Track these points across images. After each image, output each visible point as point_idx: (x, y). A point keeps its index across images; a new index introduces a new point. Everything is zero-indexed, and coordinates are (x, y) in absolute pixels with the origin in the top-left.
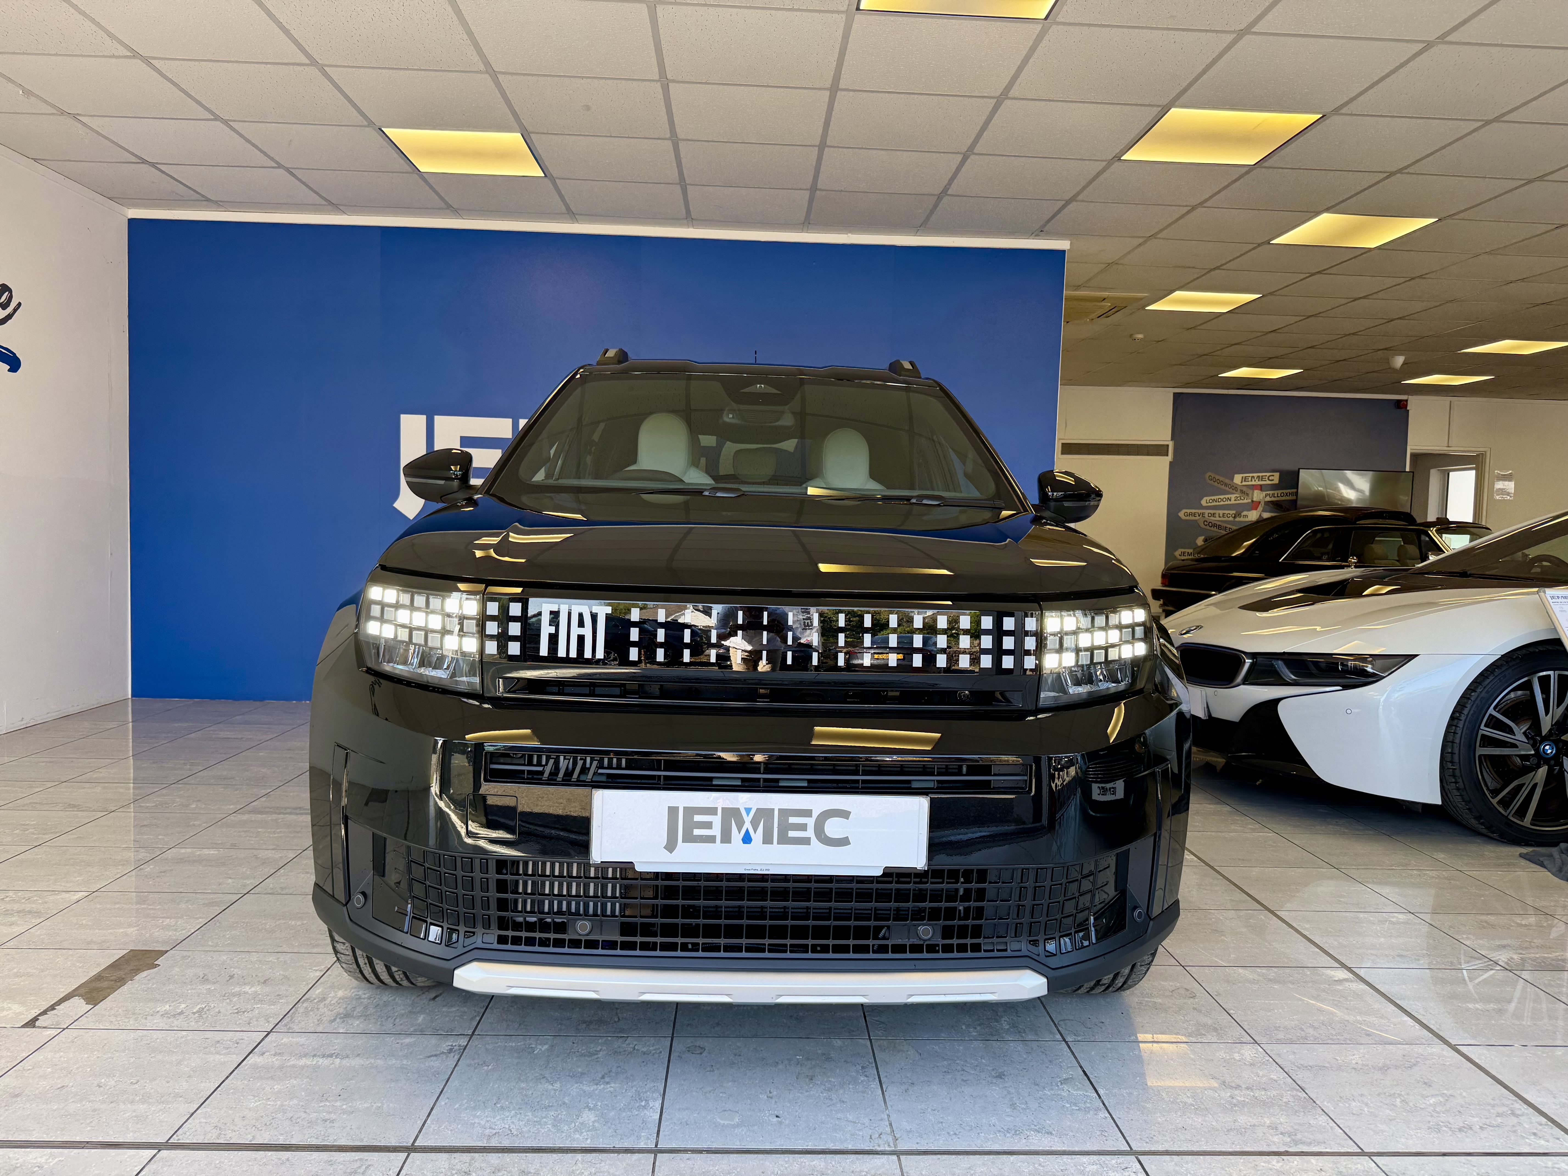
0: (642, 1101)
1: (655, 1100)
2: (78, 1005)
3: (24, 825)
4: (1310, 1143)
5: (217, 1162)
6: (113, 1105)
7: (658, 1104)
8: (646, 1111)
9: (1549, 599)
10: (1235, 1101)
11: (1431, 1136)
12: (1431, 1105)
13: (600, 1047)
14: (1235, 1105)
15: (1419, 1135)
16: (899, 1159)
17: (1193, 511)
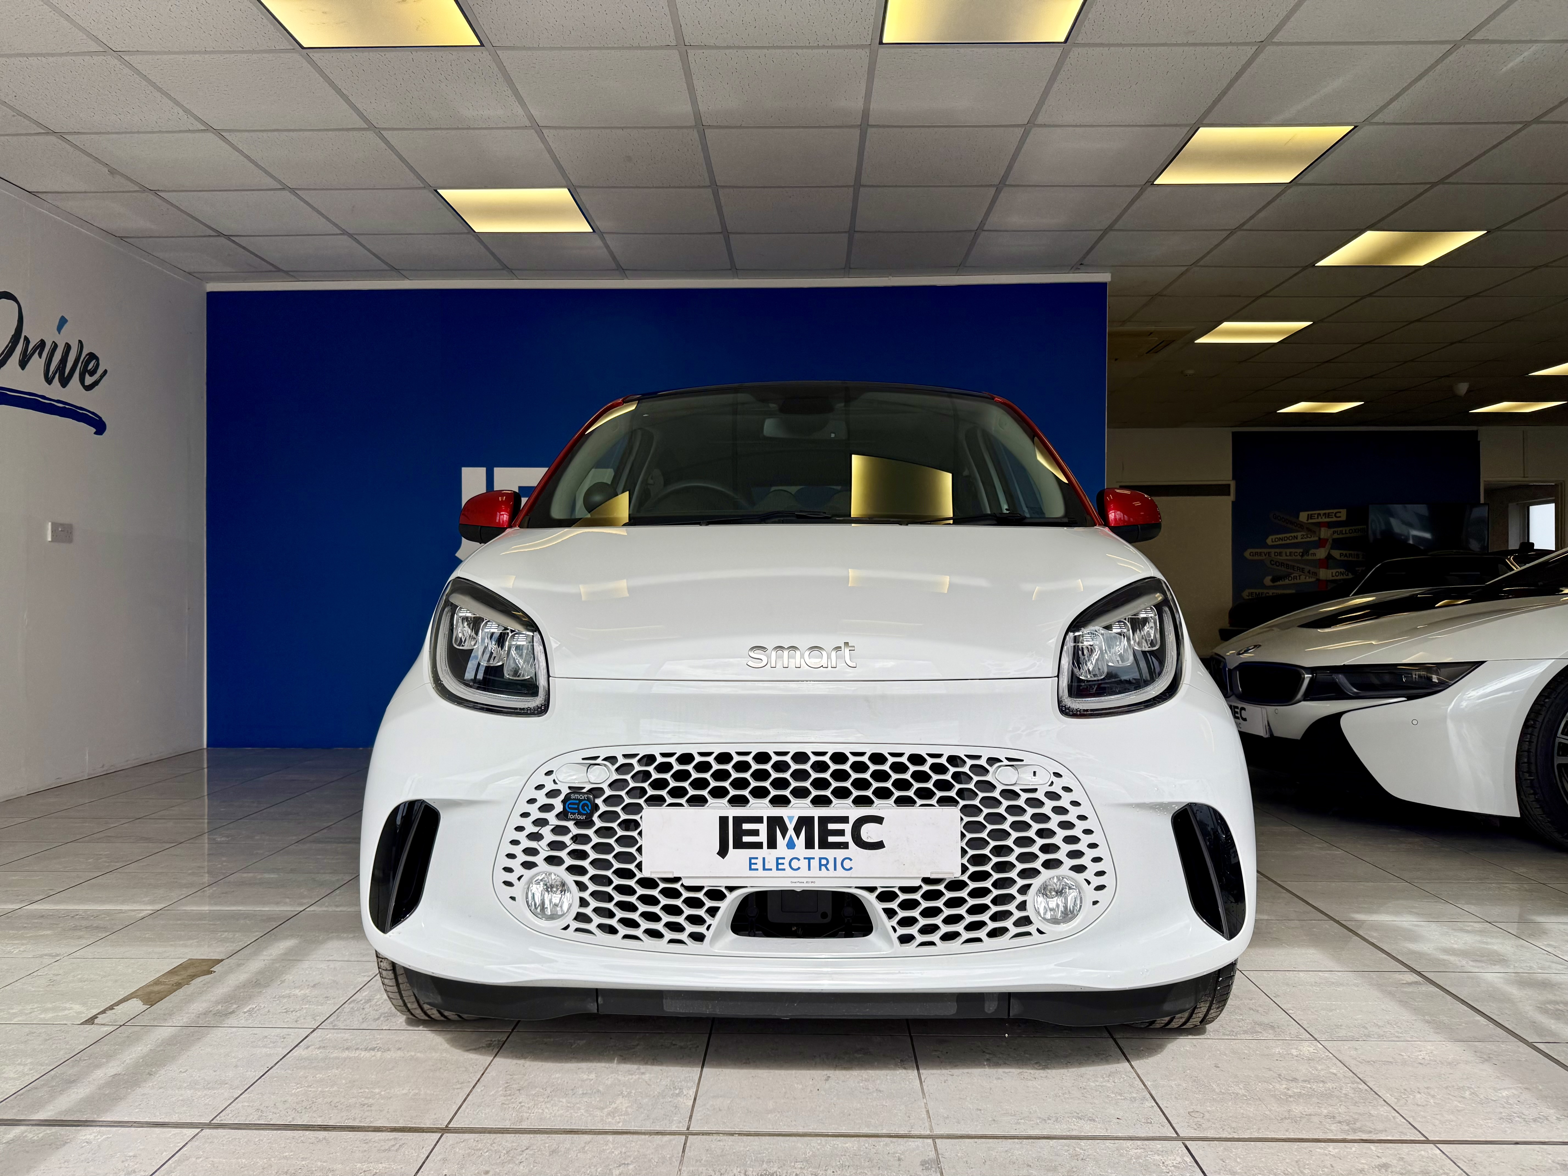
0: (676, 1089)
1: (689, 1088)
2: (136, 1005)
3: (97, 855)
4: (1370, 1132)
5: (257, 1140)
6: (161, 1090)
8: (679, 1098)
10: (1289, 1092)
11: (1503, 1126)
12: (1503, 1097)
13: (637, 1042)
14: (1290, 1096)
15: (1490, 1125)
16: (935, 1143)
17: (1259, 550)
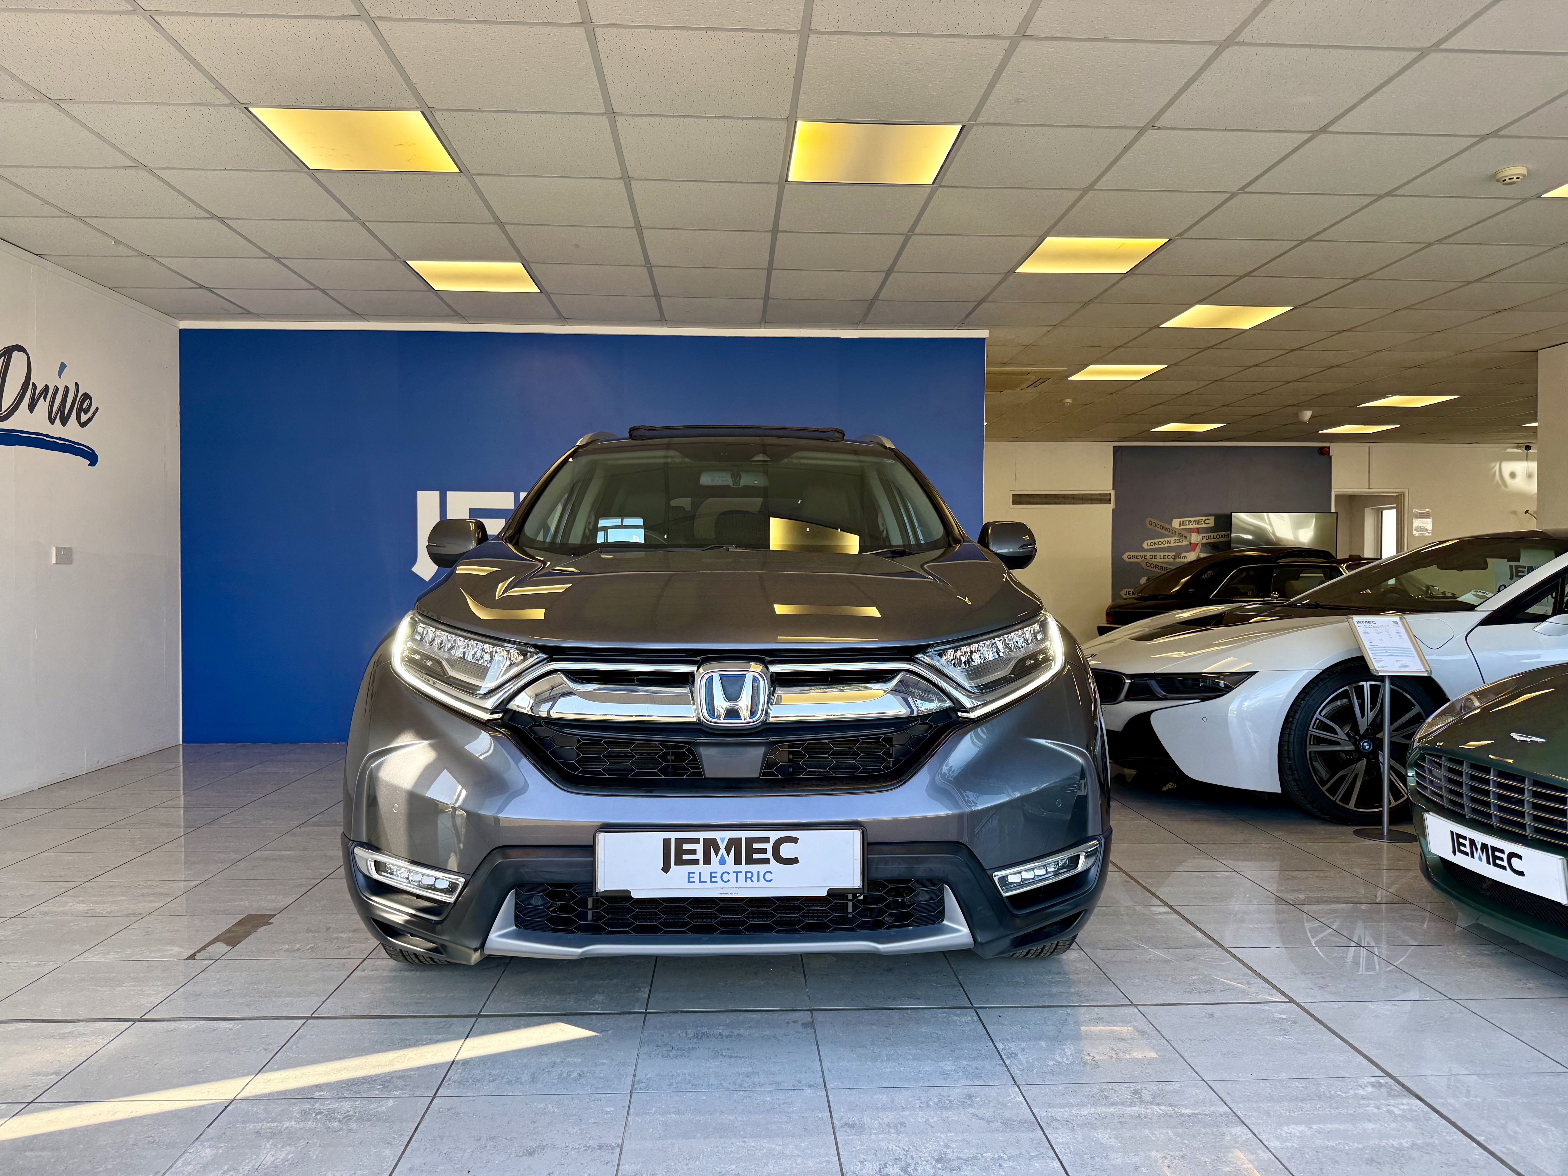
0: (636, 988)
1: (645, 987)
2: (221, 947)
3: (131, 838)
4: (1098, 1001)
5: (349, 1025)
6: (267, 998)
7: (647, 990)
8: (639, 993)
9: (1356, 624)
11: (1184, 995)
12: (1192, 980)
15: (1176, 995)
16: (812, 1013)
17: (1136, 554)
